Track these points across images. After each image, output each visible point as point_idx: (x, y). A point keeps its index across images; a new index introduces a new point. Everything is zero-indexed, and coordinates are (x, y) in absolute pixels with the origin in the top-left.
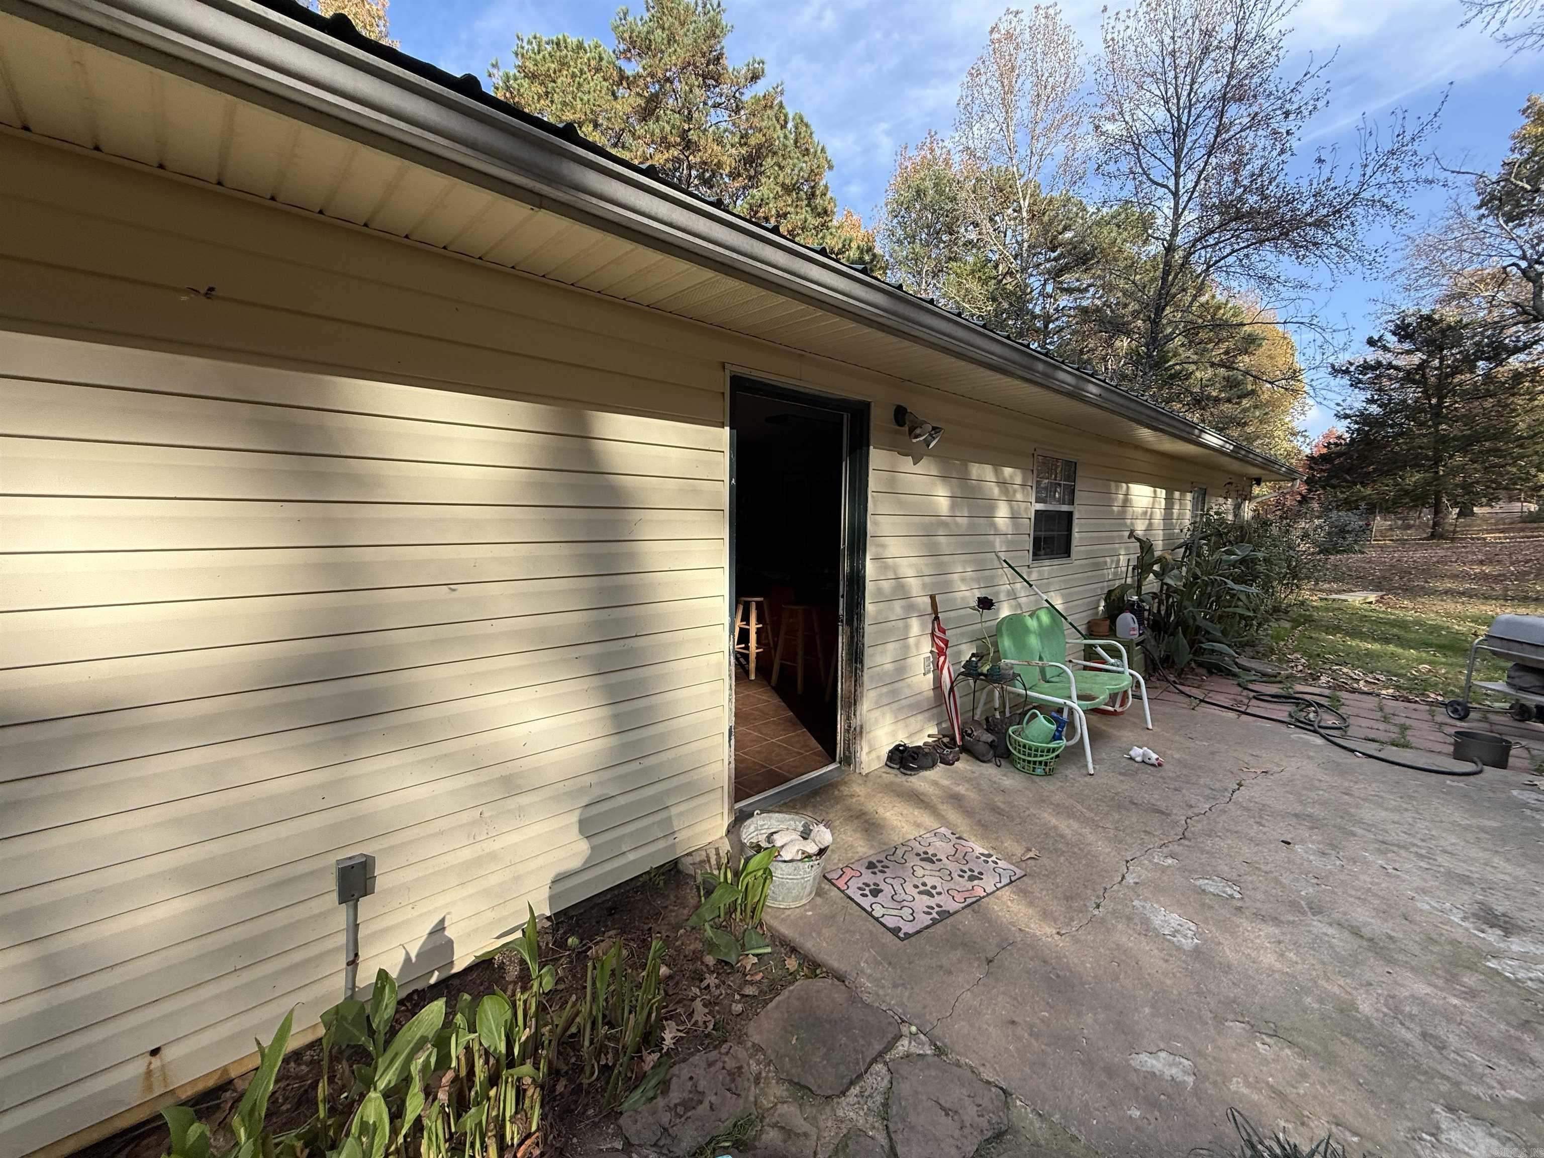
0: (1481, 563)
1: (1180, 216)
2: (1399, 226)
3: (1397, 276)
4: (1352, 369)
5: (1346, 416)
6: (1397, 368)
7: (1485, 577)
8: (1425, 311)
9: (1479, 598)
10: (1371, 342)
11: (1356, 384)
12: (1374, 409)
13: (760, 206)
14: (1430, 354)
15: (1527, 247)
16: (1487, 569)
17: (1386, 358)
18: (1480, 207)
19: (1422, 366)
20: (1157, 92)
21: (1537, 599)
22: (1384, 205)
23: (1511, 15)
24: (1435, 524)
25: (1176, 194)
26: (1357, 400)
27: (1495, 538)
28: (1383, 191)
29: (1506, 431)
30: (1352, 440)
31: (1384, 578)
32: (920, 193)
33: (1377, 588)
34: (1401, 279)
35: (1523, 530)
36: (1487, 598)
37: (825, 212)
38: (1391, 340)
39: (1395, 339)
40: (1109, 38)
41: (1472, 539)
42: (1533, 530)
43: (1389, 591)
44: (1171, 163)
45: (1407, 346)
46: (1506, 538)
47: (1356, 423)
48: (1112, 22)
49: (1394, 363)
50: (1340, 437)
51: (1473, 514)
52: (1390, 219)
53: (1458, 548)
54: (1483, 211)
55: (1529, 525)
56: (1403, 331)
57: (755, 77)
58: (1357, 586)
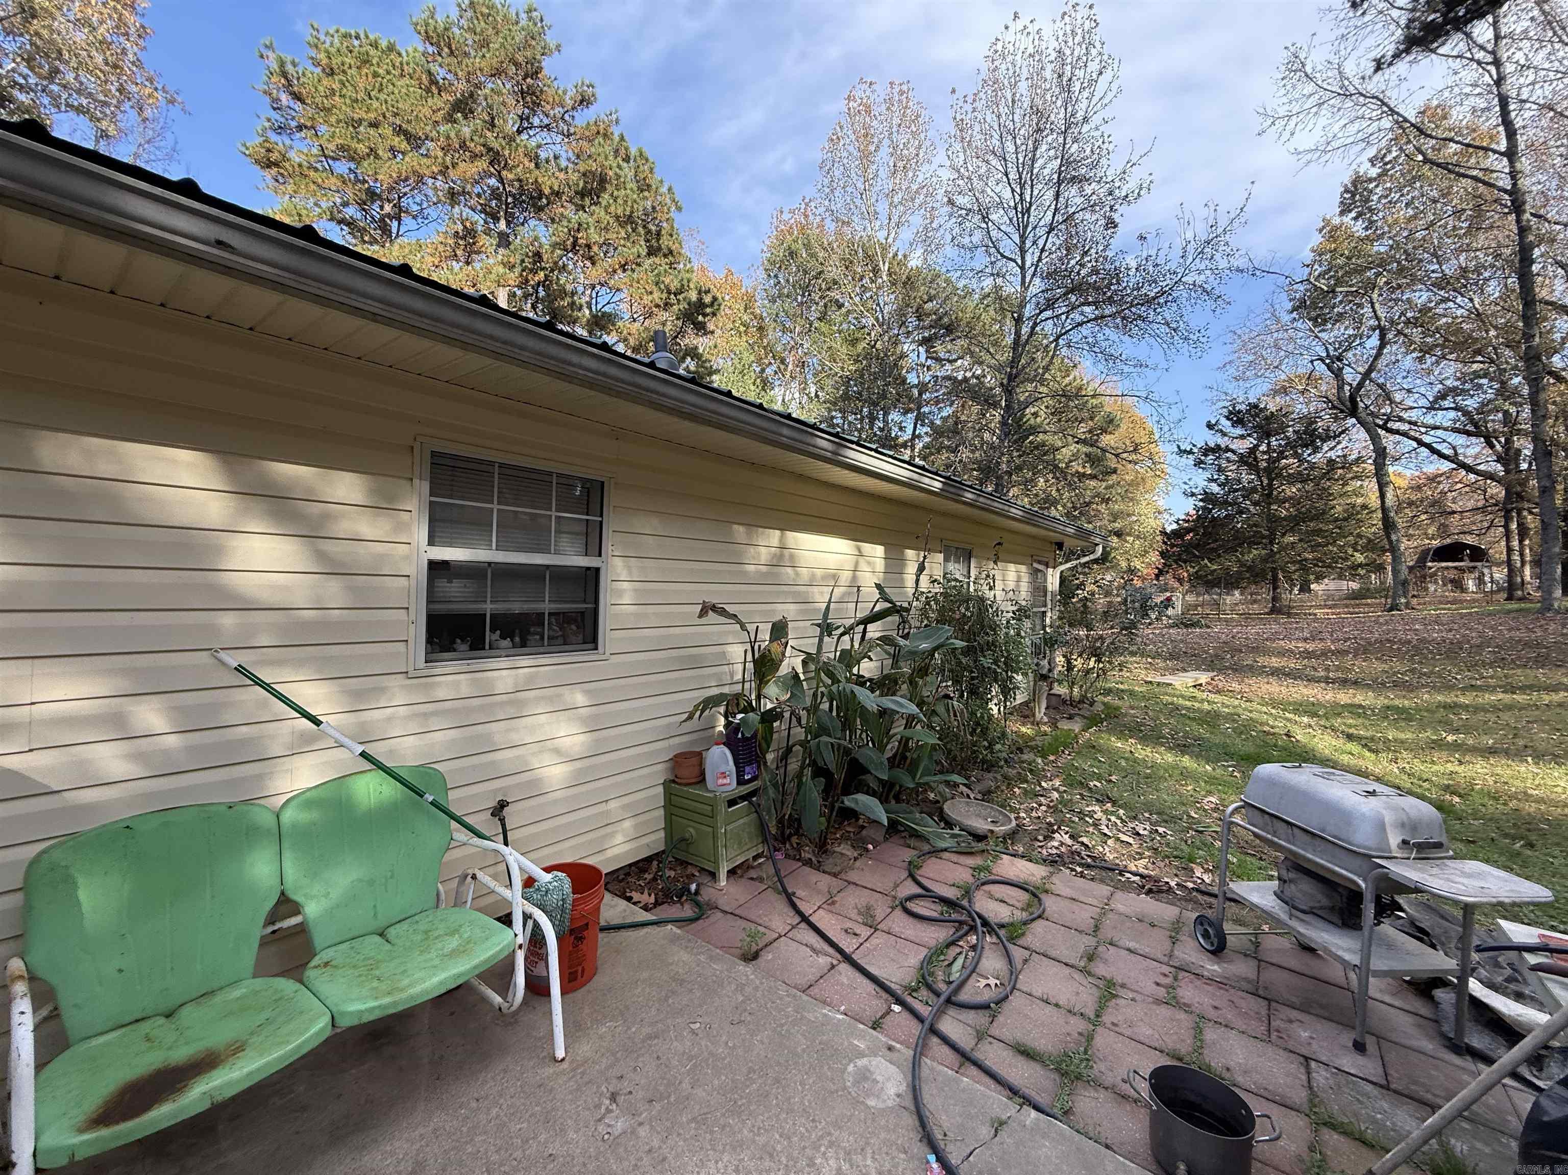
0: (1305, 640)
1: (1027, 289)
2: (1218, 311)
3: (1228, 367)
4: (1195, 450)
5: (1193, 495)
6: (1233, 452)
7: (1308, 655)
8: (1253, 400)
9: (1302, 680)
10: (1210, 426)
11: (1198, 463)
12: (1215, 488)
13: (578, 230)
14: (1260, 440)
15: (1331, 348)
16: (1310, 647)
17: (1223, 442)
18: (1292, 312)
19: (1253, 450)
20: (1000, 168)
21: (1356, 683)
22: (1205, 290)
23: (1299, 127)
24: (1274, 599)
25: (1022, 268)
26: (1200, 480)
27: (1324, 614)
28: (1203, 277)
29: (1324, 512)
30: (1199, 517)
31: (1217, 656)
32: (792, 254)
33: (1210, 667)
34: (1232, 371)
35: (1347, 606)
36: (1311, 680)
37: (671, 252)
38: (1226, 424)
39: (1229, 423)
40: (958, 118)
41: (1305, 614)
42: (1353, 606)
43: (1220, 671)
44: (1017, 238)
45: (1239, 431)
46: (1333, 614)
47: (1201, 500)
48: (961, 103)
49: (1231, 446)
50: (1188, 514)
51: (1309, 591)
52: (1210, 304)
53: (1290, 623)
54: (1295, 315)
55: (1352, 602)
56: (1236, 417)
57: (584, 101)
58: (1190, 665)
